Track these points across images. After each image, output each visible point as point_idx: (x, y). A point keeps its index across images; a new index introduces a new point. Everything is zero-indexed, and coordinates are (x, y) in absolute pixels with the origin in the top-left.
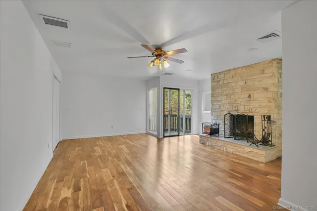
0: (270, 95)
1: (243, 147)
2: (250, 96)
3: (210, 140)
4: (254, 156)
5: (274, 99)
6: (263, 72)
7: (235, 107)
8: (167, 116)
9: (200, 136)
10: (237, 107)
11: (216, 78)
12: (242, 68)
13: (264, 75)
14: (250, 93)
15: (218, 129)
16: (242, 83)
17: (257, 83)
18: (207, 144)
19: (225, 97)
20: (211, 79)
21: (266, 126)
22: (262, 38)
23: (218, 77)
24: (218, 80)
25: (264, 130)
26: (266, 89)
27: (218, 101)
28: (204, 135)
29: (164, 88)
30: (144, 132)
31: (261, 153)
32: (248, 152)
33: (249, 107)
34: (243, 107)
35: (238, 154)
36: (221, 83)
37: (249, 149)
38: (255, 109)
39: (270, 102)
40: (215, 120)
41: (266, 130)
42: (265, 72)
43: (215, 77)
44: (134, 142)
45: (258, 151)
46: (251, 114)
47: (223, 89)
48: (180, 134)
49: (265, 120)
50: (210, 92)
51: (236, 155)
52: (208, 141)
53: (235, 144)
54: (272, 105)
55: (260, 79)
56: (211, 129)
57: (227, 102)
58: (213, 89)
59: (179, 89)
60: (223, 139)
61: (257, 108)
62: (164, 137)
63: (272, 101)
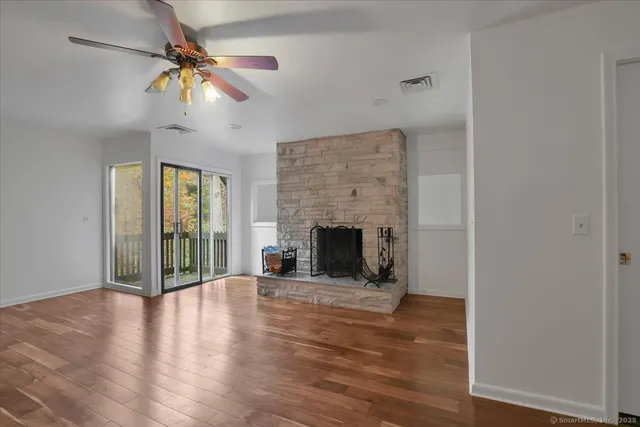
0: (388, 191)
1: (352, 290)
2: (354, 193)
3: (282, 284)
4: (373, 306)
5: (395, 199)
6: (377, 150)
7: (327, 214)
8: (171, 236)
9: (258, 277)
10: (332, 213)
11: (288, 152)
12: (340, 137)
13: (380, 156)
14: (354, 186)
15: (295, 259)
16: (338, 167)
17: (366, 169)
18: (277, 294)
19: (308, 192)
20: (275, 155)
21: (385, 246)
22: (408, 82)
23: (291, 151)
24: (293, 156)
25: (381, 254)
26: (382, 181)
27: (291, 201)
28: (266, 274)
29: (163, 165)
30: (96, 284)
31: (385, 297)
32: (362, 300)
33: (354, 212)
34: (342, 213)
35: (342, 305)
36: (298, 163)
37: (363, 294)
38: (363, 217)
39: (388, 203)
40: (286, 241)
41: (385, 255)
42: (381, 150)
43: (285, 150)
44: (68, 324)
45: (379, 294)
46: (357, 227)
47: (303, 177)
48: (203, 279)
49: (382, 236)
50: (274, 182)
51: (342, 308)
52: (278, 286)
53: (338, 286)
54: (392, 209)
55: (373, 162)
56: (283, 260)
57: (312, 202)
58: (281, 175)
59: (199, 171)
60: (308, 279)
61: (367, 214)
62: (164, 291)
63: (392, 202)
